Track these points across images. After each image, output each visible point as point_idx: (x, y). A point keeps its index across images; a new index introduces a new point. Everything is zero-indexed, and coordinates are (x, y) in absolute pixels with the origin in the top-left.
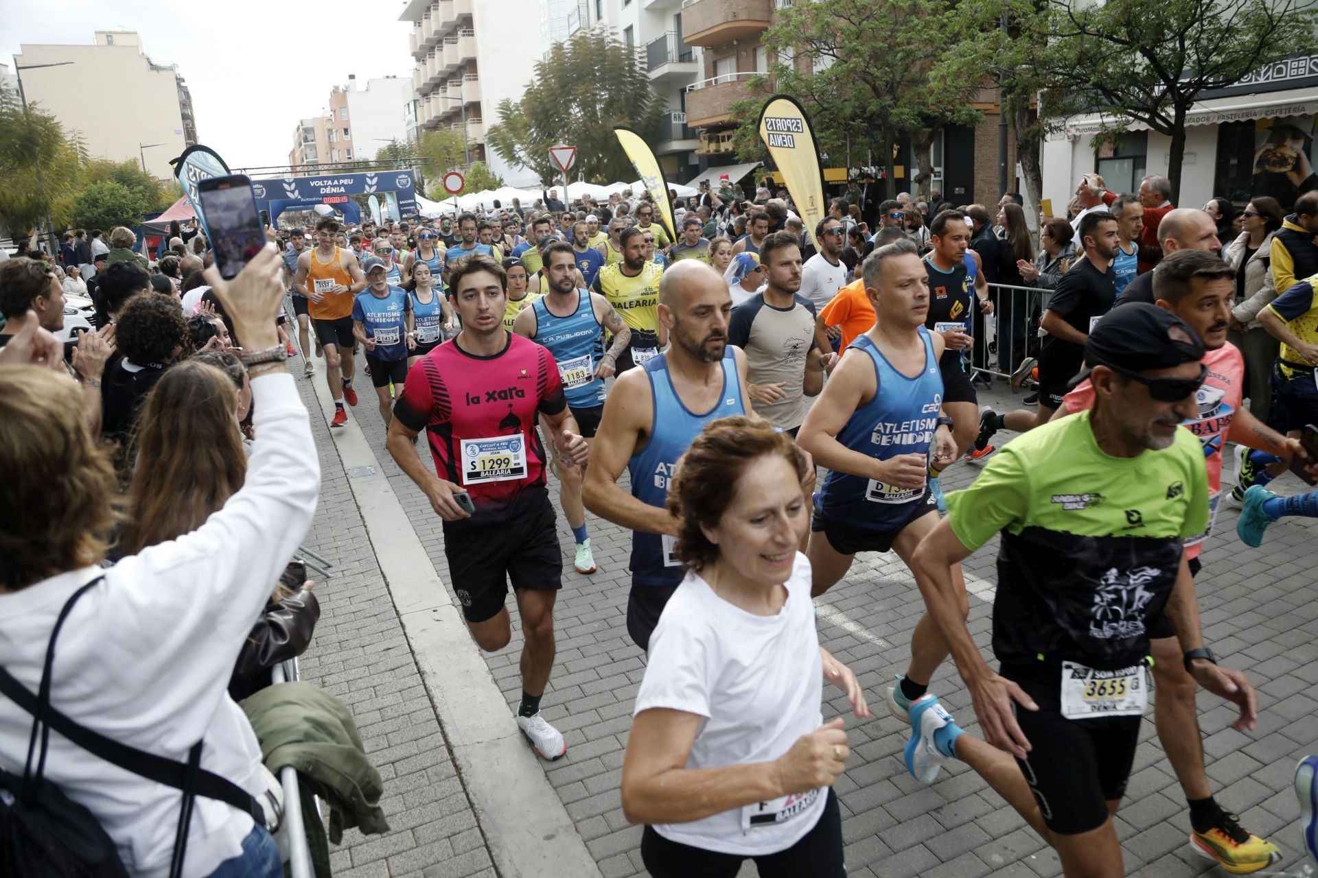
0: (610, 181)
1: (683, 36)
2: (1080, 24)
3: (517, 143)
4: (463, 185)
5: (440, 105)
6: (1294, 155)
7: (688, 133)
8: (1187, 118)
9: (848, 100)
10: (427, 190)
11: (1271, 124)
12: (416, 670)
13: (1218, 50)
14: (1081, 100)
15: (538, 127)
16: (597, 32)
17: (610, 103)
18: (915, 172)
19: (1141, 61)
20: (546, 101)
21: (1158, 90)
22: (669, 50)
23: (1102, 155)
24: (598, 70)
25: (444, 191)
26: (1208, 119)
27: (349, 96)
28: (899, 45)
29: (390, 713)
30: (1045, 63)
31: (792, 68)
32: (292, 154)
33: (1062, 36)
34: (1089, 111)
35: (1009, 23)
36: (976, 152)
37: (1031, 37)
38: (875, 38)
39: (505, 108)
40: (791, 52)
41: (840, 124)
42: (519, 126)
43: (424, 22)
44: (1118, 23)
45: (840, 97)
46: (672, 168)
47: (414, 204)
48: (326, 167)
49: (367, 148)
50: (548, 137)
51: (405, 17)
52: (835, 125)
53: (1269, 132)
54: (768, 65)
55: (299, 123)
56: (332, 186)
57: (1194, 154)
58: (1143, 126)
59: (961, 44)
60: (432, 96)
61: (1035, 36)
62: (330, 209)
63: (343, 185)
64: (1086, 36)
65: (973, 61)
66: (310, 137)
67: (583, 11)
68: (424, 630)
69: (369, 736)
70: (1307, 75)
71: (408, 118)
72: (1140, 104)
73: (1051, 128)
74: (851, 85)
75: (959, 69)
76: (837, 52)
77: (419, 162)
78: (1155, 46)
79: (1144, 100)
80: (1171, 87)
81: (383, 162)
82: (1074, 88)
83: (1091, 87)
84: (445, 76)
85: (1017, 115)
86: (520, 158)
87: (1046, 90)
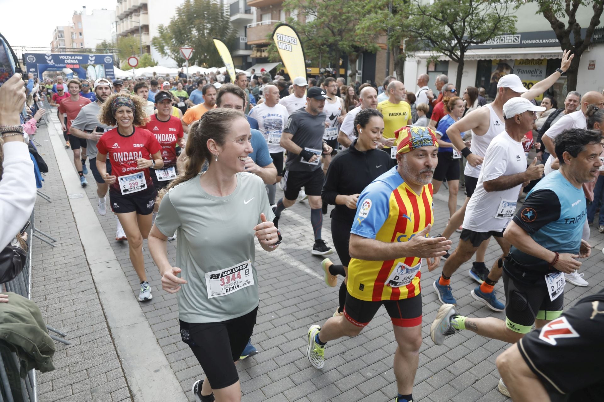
0: (210, 67)
1: (247, 2)
2: (423, 11)
3: (166, 45)
4: (138, 63)
5: (129, 25)
7: (248, 47)
8: (465, 56)
9: (321, 36)
10: (121, 65)
11: (498, 62)
12: (95, 291)
13: (478, 28)
14: (421, 45)
15: (176, 38)
17: (211, 30)
18: (349, 72)
19: (447, 30)
20: (181, 26)
22: (240, 7)
23: (430, 70)
24: (206, 14)
25: (129, 67)
26: (473, 58)
27: (83, 18)
28: (344, 13)
29: (80, 313)
30: (408, 26)
31: (296, 19)
32: (52, 43)
33: (415, 15)
34: (425, 50)
35: (393, 7)
36: (376, 65)
37: (401, 15)
38: (334, 9)
39: (161, 29)
40: (296, 12)
41: (317, 47)
42: (167, 37)
44: (438, 12)
45: (317, 34)
46: (240, 63)
47: (113, 72)
48: (68, 50)
49: (91, 43)
50: (180, 43)
52: (314, 47)
53: (497, 65)
54: (286, 18)
55: (56, 28)
56: (71, 59)
57: (467, 72)
58: (448, 58)
59: (371, 15)
60: (124, 20)
61: (404, 14)
62: (71, 71)
63: (77, 59)
64: (425, 16)
65: (377, 22)
66: (62, 35)
68: (101, 272)
69: (69, 323)
70: (512, 43)
71: (112, 30)
72: (446, 49)
73: (408, 56)
74: (322, 30)
75: (370, 25)
76: (316, 14)
77: (117, 51)
78: (453, 23)
79: (448, 46)
80: (459, 42)
81: (99, 50)
82: (419, 39)
83: (426, 38)
84: (132, 11)
85: (394, 49)
86: (167, 53)
87: (408, 38)
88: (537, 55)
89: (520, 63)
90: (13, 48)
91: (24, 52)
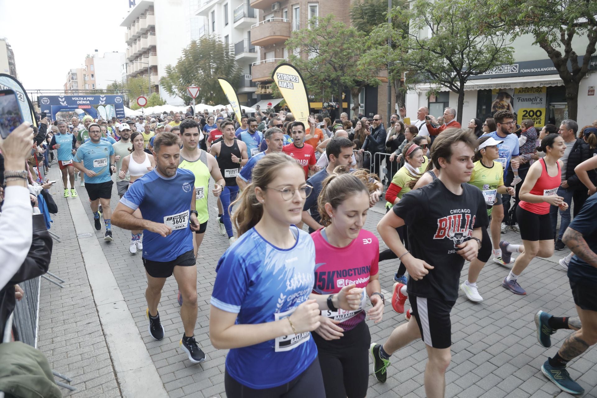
0: (216, 104)
1: (251, 41)
2: (421, 45)
3: (174, 85)
4: (146, 103)
5: (138, 66)
6: (507, 105)
7: (252, 84)
8: (464, 87)
9: (323, 72)
10: (131, 105)
11: (498, 91)
12: (102, 334)
13: (477, 60)
14: (422, 77)
15: (183, 78)
16: (212, 36)
17: (217, 69)
19: (446, 62)
20: (187, 66)
21: (453, 74)
22: (244, 47)
23: (431, 101)
24: (212, 54)
25: (138, 106)
26: (473, 88)
27: (95, 61)
28: (344, 50)
29: (86, 356)
30: (407, 61)
31: (299, 56)
32: (66, 85)
33: (414, 49)
34: (425, 83)
35: (392, 43)
36: (378, 98)
37: (401, 49)
38: (335, 46)
39: (169, 69)
40: (298, 50)
41: (319, 82)
42: (175, 77)
43: (132, 27)
44: (436, 45)
45: (319, 71)
46: (245, 99)
47: (123, 111)
48: (81, 91)
49: (102, 84)
50: (188, 83)
51: (123, 24)
52: (317, 83)
53: (497, 94)
54: (289, 56)
55: (70, 71)
56: (83, 100)
57: (468, 102)
58: (447, 89)
59: (371, 51)
60: (134, 61)
61: (403, 49)
62: (83, 112)
63: (89, 100)
64: (423, 50)
65: (377, 57)
66: (75, 77)
67: (206, 27)
68: (108, 313)
69: (74, 369)
70: (511, 73)
71: (122, 72)
72: (446, 80)
73: (409, 88)
74: (324, 66)
75: (370, 61)
76: (318, 51)
77: (127, 91)
78: (452, 56)
79: (448, 78)
80: (458, 73)
81: (110, 90)
82: (419, 71)
83: (426, 71)
84: (141, 53)
85: (395, 82)
86: (174, 92)
87: (407, 72)
88: (536, 83)
89: (520, 91)
90: (27, 91)
91: (39, 95)
